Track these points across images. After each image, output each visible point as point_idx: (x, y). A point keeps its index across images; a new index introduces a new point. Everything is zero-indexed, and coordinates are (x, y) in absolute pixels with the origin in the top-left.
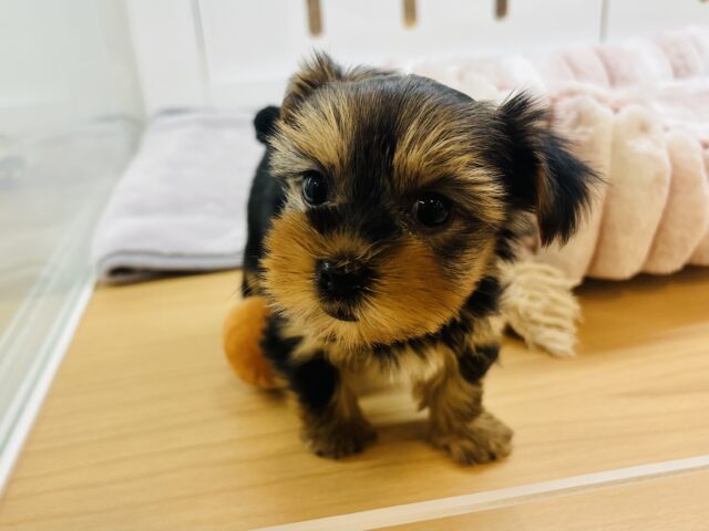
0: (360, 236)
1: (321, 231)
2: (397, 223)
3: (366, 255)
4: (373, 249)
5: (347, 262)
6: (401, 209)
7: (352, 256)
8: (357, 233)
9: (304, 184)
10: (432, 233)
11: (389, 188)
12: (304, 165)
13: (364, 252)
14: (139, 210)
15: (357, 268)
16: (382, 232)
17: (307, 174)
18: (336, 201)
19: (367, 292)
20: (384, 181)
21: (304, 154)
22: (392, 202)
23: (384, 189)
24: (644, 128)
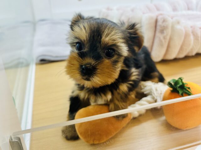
0: (92, 58)
1: (82, 58)
2: (102, 56)
3: (94, 64)
4: (96, 62)
5: (89, 65)
6: (102, 52)
7: (90, 64)
8: (91, 58)
9: (76, 46)
10: (110, 59)
11: (99, 46)
12: (77, 41)
13: (94, 63)
14: (43, 45)
15: (91, 67)
16: (98, 58)
17: (77, 43)
18: (86, 50)
19: (94, 73)
20: (98, 44)
21: (76, 38)
22: (100, 50)
23: (98, 47)
24: (178, 23)
